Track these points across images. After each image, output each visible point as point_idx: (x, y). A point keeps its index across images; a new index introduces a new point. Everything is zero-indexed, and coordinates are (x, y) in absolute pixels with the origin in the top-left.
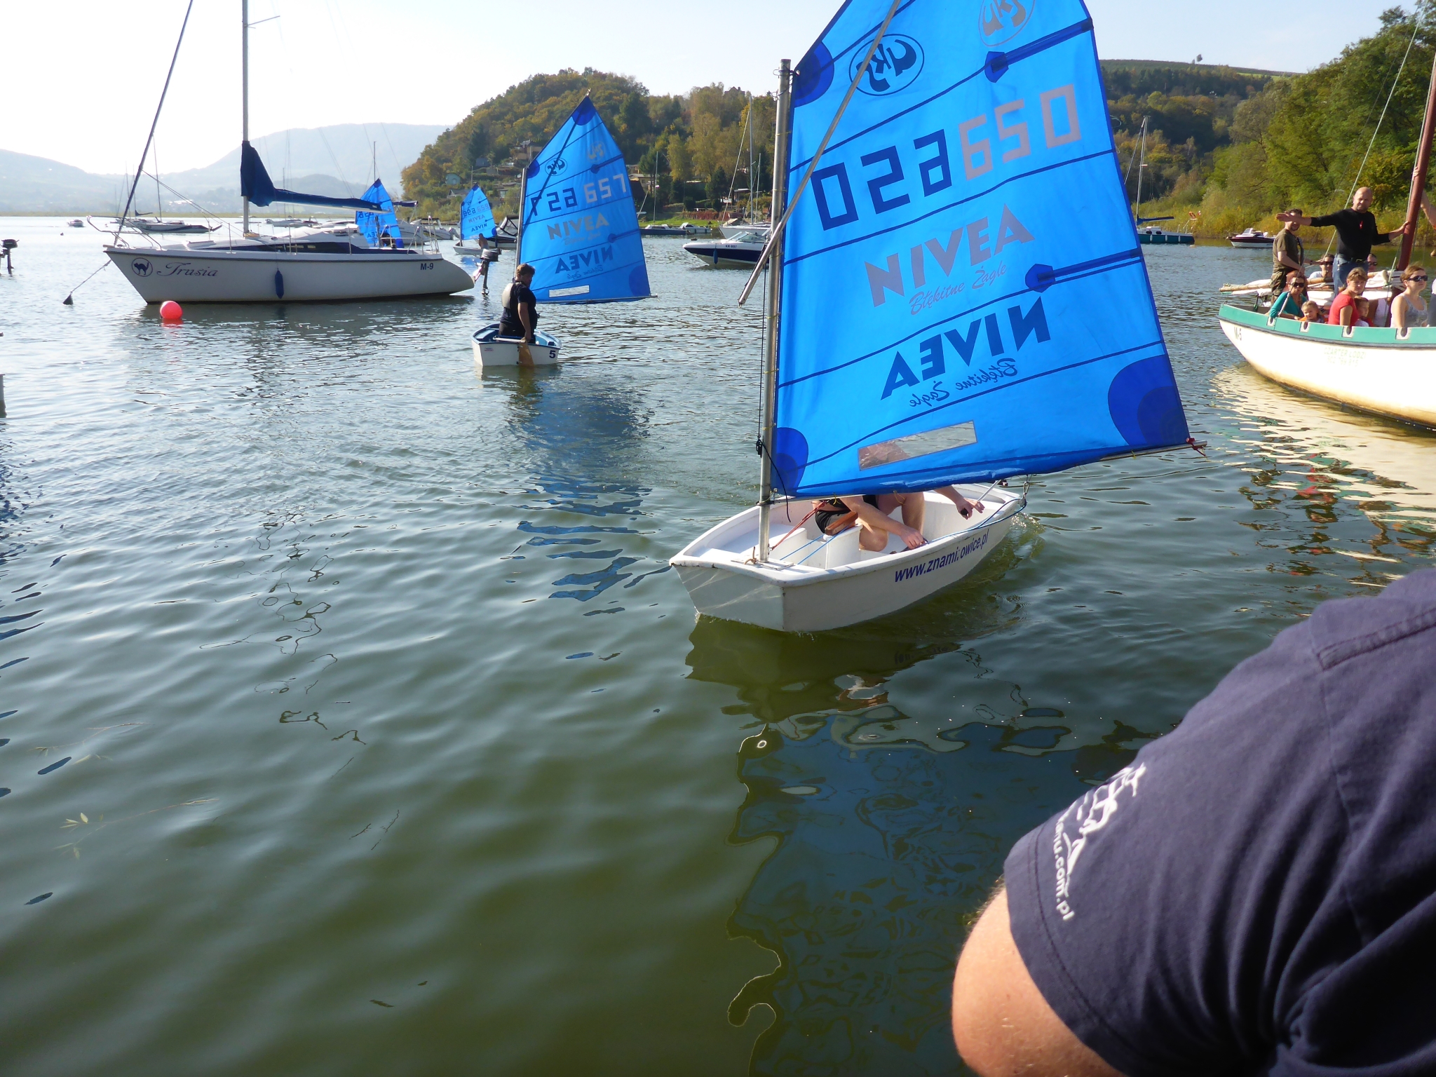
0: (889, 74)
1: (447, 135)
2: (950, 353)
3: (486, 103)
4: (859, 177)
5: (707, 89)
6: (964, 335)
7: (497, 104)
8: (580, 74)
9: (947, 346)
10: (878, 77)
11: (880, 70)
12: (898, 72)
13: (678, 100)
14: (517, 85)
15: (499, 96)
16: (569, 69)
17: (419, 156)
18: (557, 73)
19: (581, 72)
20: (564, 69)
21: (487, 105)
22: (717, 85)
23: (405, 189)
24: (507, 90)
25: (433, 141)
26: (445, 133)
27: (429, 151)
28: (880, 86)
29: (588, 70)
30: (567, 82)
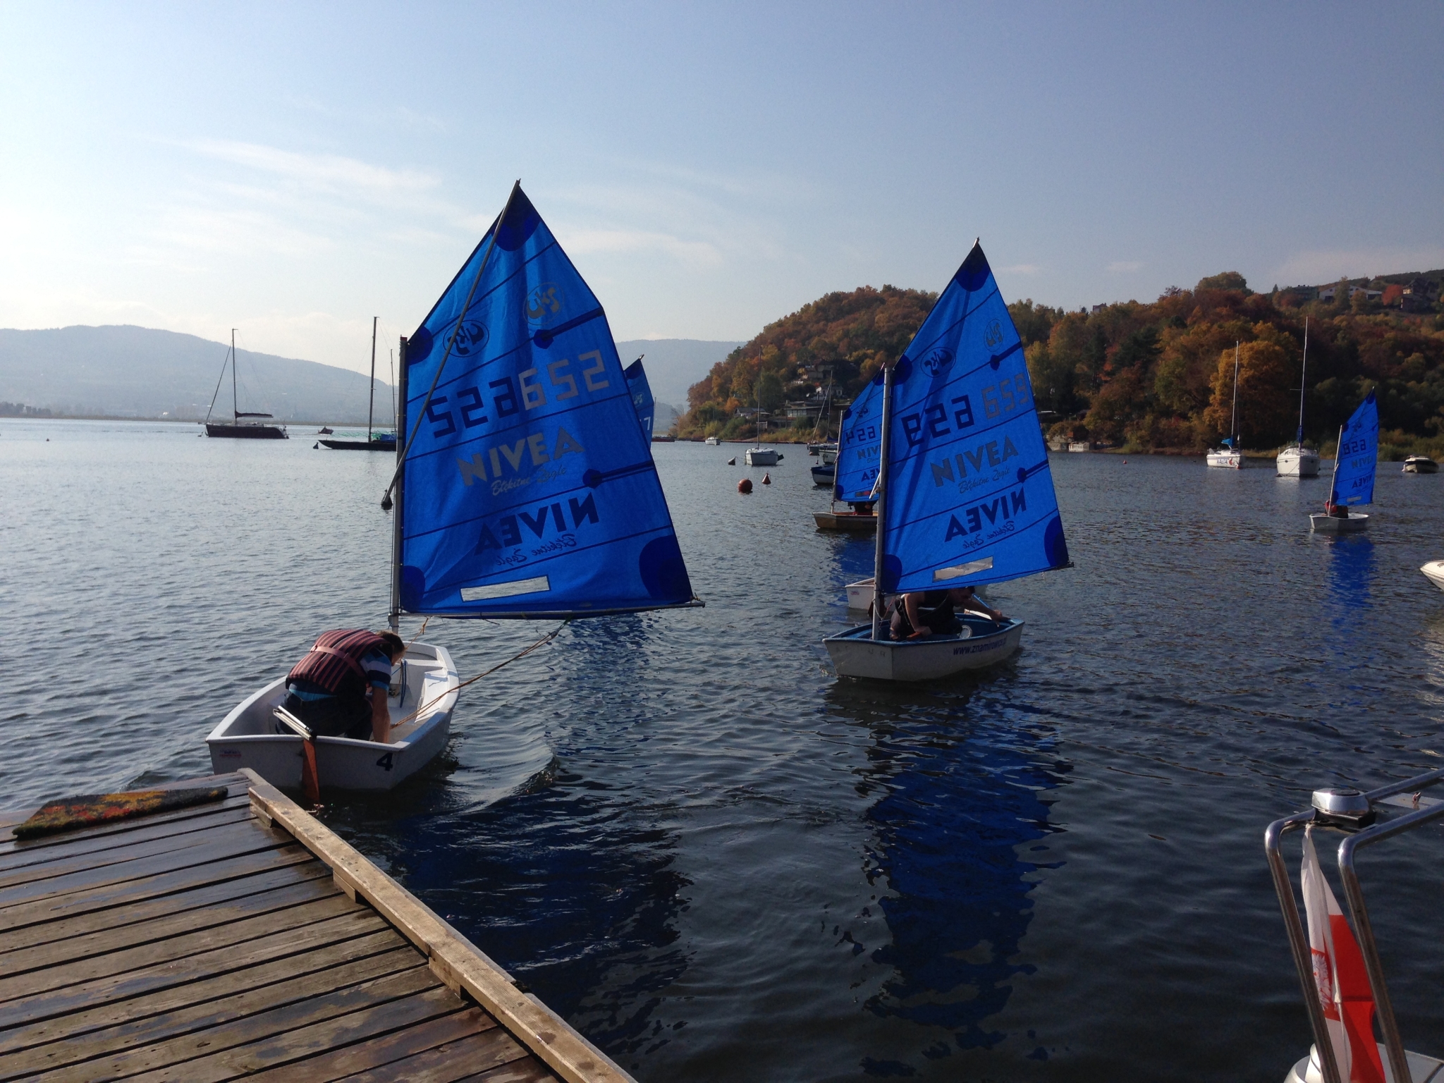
1: (739, 355)
3: (780, 321)
7: (791, 322)
8: (878, 291)
14: (812, 304)
15: (793, 315)
16: (868, 287)
17: (709, 374)
18: (853, 290)
19: (880, 289)
20: (861, 287)
21: (780, 324)
22: (1024, 302)
23: (691, 406)
24: (802, 309)
25: (723, 358)
26: (735, 351)
27: (718, 369)
29: (888, 288)
30: (865, 300)
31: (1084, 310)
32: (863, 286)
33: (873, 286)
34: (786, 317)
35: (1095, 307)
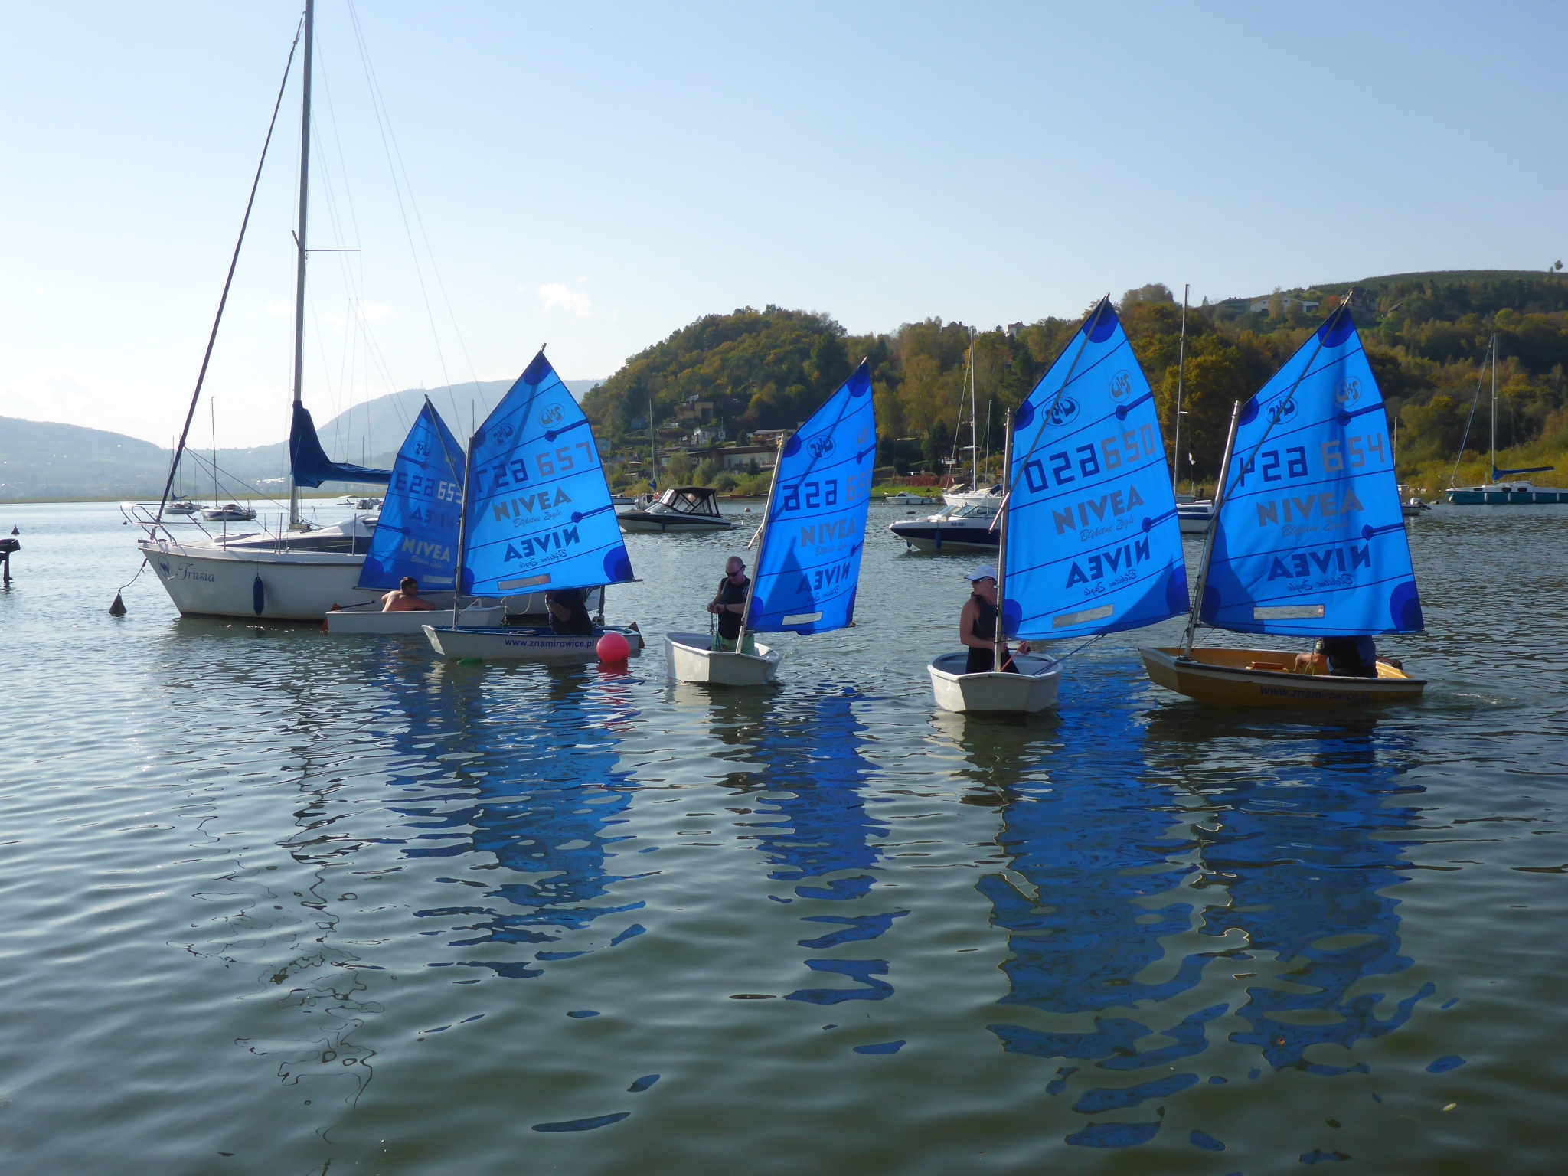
0: (1062, 416)
1: (596, 391)
2: (1106, 566)
3: (645, 351)
4: (1049, 467)
6: (1113, 556)
7: (658, 352)
8: (761, 313)
9: (1104, 561)
10: (1056, 417)
11: (1057, 414)
12: (1067, 415)
13: (883, 339)
14: (682, 330)
15: (661, 343)
16: (747, 307)
18: (731, 313)
19: (762, 310)
20: (740, 308)
21: (646, 354)
22: (933, 321)
24: (671, 336)
28: (1058, 421)
29: (771, 308)
30: (745, 324)
31: (999, 328)
32: (742, 306)
33: (755, 307)
34: (651, 346)
35: (1010, 326)
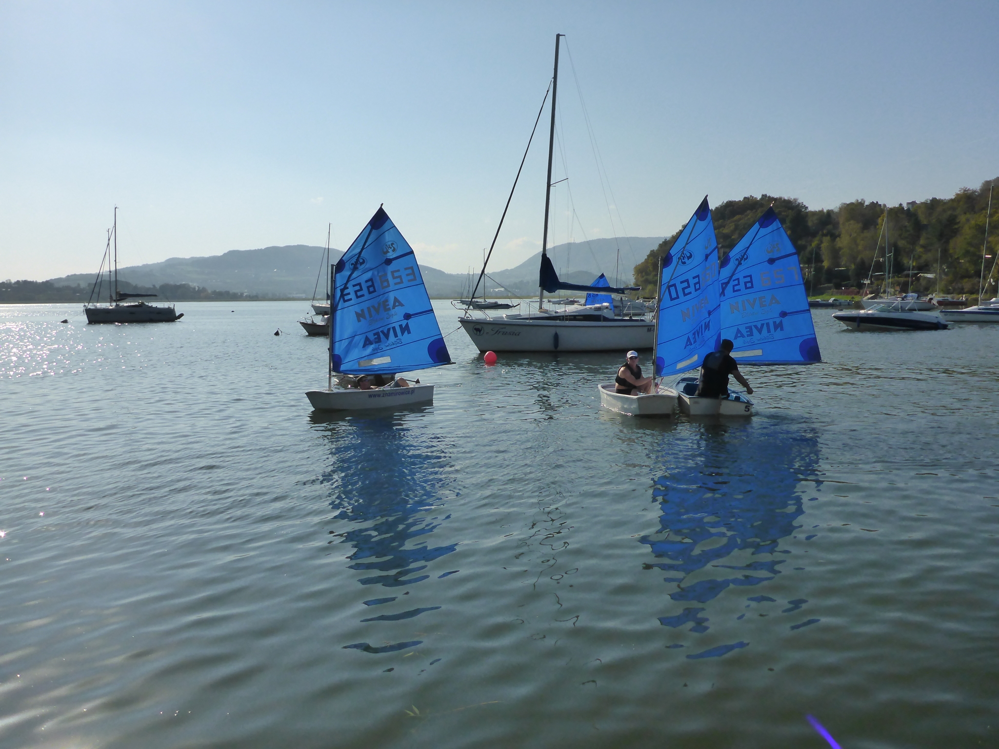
1: (665, 244)
5: (852, 204)
8: (758, 199)
13: (830, 212)
16: (751, 196)
17: (646, 257)
18: (742, 199)
20: (747, 196)
22: (860, 201)
23: (635, 279)
26: (663, 242)
27: (652, 254)
29: (764, 196)
30: (749, 205)
31: (901, 205)
33: (755, 196)
